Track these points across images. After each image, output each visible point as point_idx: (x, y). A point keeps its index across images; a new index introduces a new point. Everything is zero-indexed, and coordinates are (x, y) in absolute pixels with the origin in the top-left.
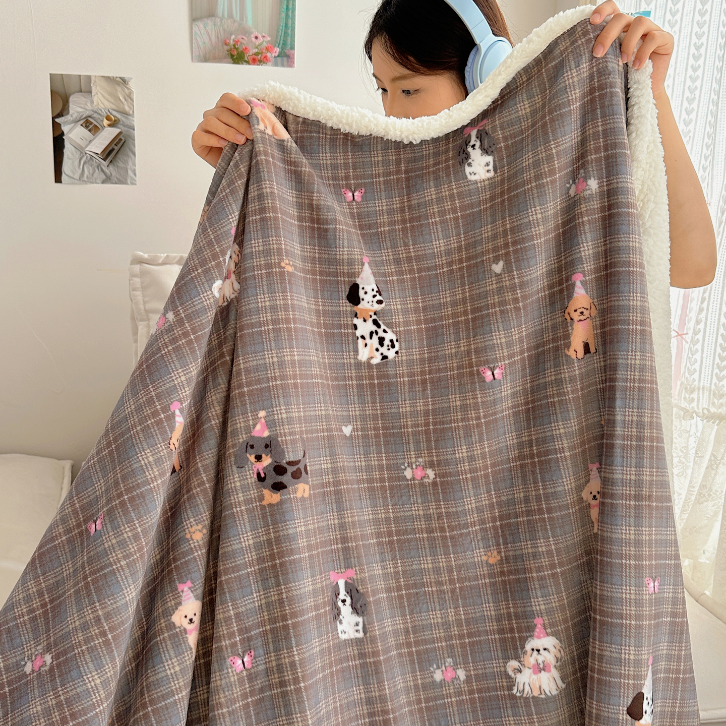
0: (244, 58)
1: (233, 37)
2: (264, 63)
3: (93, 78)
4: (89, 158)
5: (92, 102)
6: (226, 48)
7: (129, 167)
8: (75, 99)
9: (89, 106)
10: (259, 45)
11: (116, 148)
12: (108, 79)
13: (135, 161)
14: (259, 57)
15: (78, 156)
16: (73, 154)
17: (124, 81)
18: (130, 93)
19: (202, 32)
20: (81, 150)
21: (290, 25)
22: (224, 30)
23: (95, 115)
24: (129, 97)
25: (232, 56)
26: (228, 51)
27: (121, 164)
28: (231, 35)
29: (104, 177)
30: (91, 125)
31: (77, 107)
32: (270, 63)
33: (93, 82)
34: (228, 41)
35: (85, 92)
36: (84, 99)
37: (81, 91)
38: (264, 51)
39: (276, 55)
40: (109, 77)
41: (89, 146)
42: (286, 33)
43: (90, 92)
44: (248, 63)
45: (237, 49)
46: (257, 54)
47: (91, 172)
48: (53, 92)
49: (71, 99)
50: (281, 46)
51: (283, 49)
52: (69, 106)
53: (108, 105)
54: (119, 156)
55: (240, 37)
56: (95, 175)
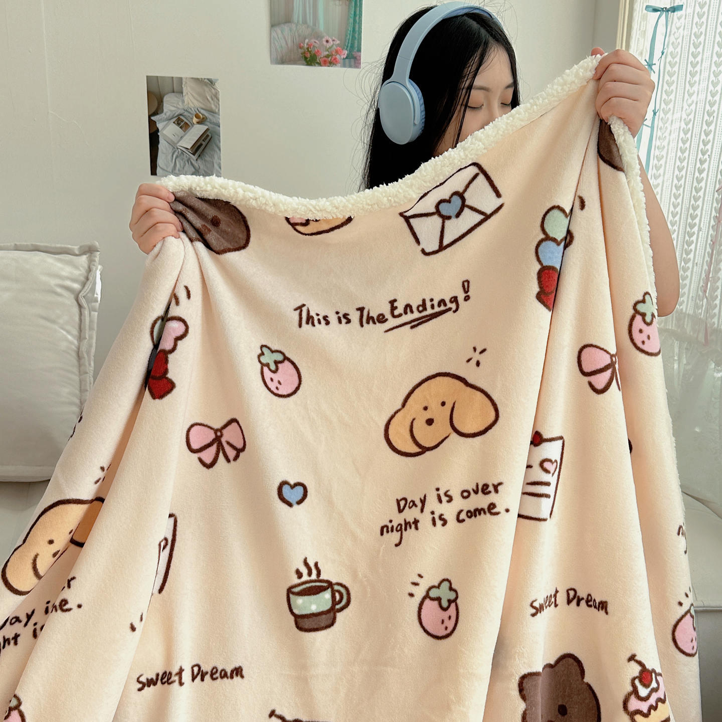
0: (316, 60)
1: (307, 41)
2: (334, 64)
3: (184, 80)
4: (180, 152)
5: (183, 102)
6: (301, 51)
7: (215, 161)
8: (168, 99)
9: (181, 106)
10: (330, 48)
11: (204, 144)
12: (197, 80)
13: (220, 156)
14: (329, 59)
15: (170, 150)
16: (166, 149)
17: (211, 82)
18: (217, 94)
19: (280, 36)
20: (173, 145)
21: (357, 29)
22: (299, 36)
23: (186, 113)
24: (216, 96)
25: (306, 58)
26: (302, 54)
27: (208, 158)
28: (305, 39)
29: (194, 170)
30: (182, 122)
31: (171, 105)
32: (340, 65)
33: (184, 83)
34: (302, 45)
35: (177, 92)
36: (176, 99)
37: (173, 92)
38: (334, 53)
39: (345, 57)
40: (198, 79)
41: (181, 142)
42: (353, 37)
43: (182, 93)
44: (320, 64)
45: (310, 52)
46: (327, 56)
47: (182, 165)
48: (150, 93)
49: (166, 99)
50: (348, 49)
51: (350, 51)
52: (163, 105)
53: (197, 104)
54: (206, 150)
55: (313, 40)
56: (186, 168)
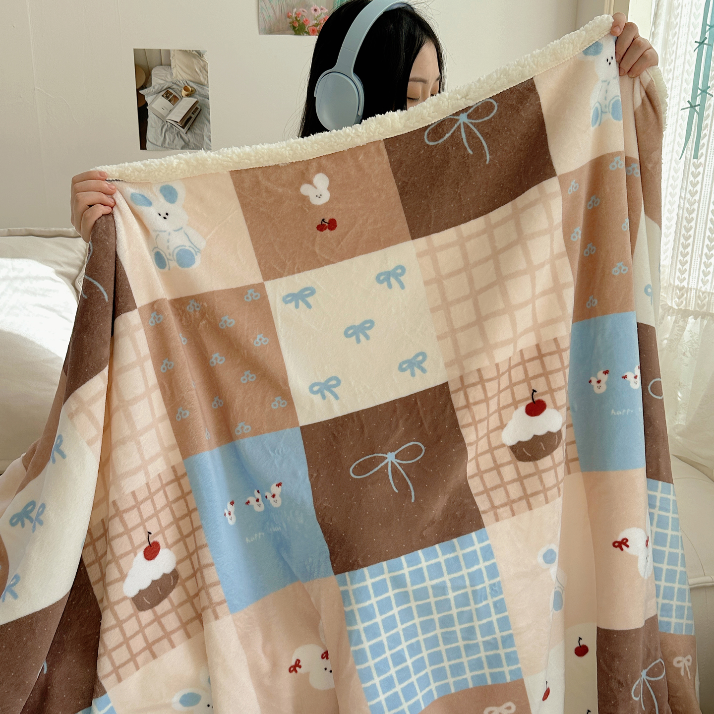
0: (305, 30)
1: (295, 10)
3: (172, 53)
4: (169, 126)
5: (172, 74)
6: (289, 20)
7: (204, 134)
8: (156, 72)
9: (169, 79)
10: (318, 17)
11: (193, 116)
12: (185, 52)
13: (210, 129)
15: (160, 124)
16: (156, 123)
17: (199, 54)
18: (205, 66)
19: (268, 6)
20: (162, 119)
22: (287, 4)
23: (175, 86)
24: (204, 68)
25: (294, 28)
26: (290, 23)
27: (198, 131)
28: (293, 8)
29: (183, 143)
30: (170, 96)
31: (159, 79)
33: (172, 55)
34: (290, 14)
35: (165, 65)
36: (164, 72)
37: (162, 65)
41: (170, 116)
43: (170, 65)
44: (308, 33)
45: (299, 21)
46: (316, 25)
47: (172, 138)
48: (137, 66)
49: (153, 72)
52: (151, 79)
53: (186, 77)
54: (196, 123)
55: (301, 10)
56: (175, 142)
